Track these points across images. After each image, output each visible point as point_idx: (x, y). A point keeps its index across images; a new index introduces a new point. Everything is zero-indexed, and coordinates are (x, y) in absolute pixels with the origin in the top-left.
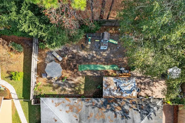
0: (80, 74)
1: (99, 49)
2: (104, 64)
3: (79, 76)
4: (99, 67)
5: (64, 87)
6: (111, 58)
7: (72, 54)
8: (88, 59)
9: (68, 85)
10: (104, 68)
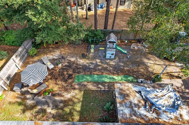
0: (77, 87)
1: (104, 58)
2: (113, 74)
3: (75, 89)
4: (106, 77)
5: (45, 107)
6: (122, 67)
7: (68, 63)
8: (90, 69)
9: (52, 104)
10: (113, 79)
